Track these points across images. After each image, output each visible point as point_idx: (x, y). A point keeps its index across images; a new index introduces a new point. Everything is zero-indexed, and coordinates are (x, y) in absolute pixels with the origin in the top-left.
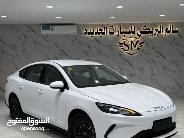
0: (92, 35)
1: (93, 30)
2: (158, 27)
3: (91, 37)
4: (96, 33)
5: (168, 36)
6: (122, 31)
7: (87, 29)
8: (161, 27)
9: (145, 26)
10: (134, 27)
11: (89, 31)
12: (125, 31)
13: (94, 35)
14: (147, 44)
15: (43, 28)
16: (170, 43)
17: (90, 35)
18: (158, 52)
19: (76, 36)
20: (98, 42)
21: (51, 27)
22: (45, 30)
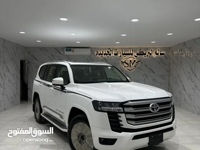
0: (102, 56)
1: (103, 52)
2: (149, 50)
3: (101, 57)
4: (104, 54)
5: (157, 57)
6: (124, 53)
7: (98, 52)
8: (151, 50)
9: (140, 50)
10: (133, 50)
11: (100, 53)
12: (126, 53)
13: (103, 56)
14: (141, 62)
15: (66, 50)
16: (158, 62)
17: (100, 56)
18: (149, 69)
19: (90, 56)
20: (106, 60)
21: (72, 49)
22: (67, 52)
